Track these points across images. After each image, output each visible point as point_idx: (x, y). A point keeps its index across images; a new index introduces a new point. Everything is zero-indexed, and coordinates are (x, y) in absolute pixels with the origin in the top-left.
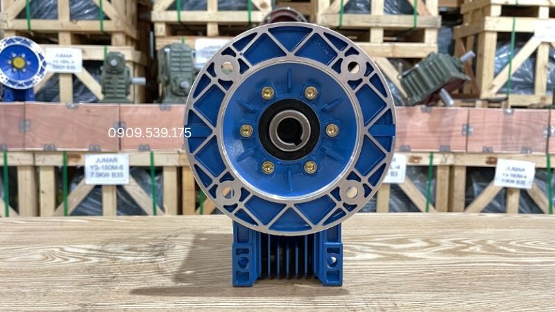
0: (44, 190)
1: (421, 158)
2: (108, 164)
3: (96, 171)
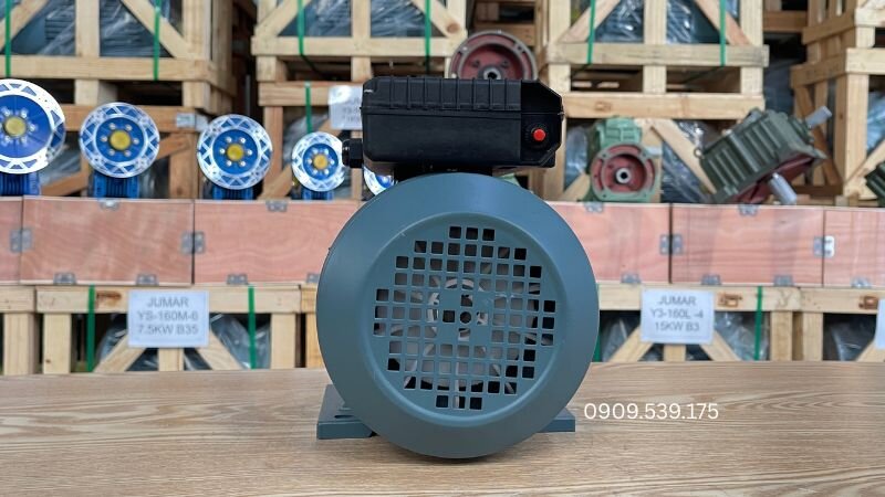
0: (51, 359)
1: (741, 298)
2: (170, 309)
3: (148, 323)
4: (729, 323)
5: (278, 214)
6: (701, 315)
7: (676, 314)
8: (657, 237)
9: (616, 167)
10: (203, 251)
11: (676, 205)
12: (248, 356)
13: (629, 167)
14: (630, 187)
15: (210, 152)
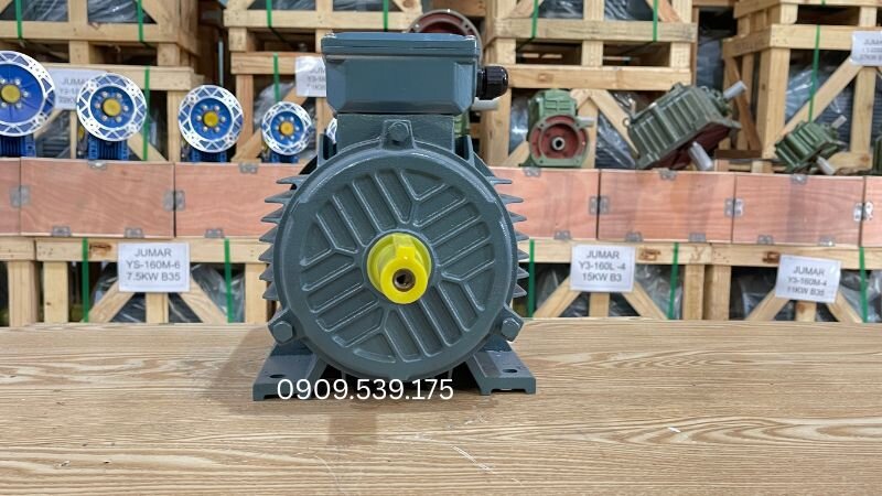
0: (51, 302)
1: (659, 253)
2: (155, 259)
3: (137, 270)
4: (648, 275)
5: (249, 175)
6: (623, 267)
7: (602, 266)
8: (587, 199)
9: (553, 135)
10: (185, 207)
11: (604, 170)
12: (226, 301)
13: (563, 137)
14: (565, 154)
15: (189, 119)
